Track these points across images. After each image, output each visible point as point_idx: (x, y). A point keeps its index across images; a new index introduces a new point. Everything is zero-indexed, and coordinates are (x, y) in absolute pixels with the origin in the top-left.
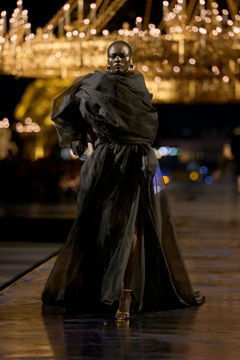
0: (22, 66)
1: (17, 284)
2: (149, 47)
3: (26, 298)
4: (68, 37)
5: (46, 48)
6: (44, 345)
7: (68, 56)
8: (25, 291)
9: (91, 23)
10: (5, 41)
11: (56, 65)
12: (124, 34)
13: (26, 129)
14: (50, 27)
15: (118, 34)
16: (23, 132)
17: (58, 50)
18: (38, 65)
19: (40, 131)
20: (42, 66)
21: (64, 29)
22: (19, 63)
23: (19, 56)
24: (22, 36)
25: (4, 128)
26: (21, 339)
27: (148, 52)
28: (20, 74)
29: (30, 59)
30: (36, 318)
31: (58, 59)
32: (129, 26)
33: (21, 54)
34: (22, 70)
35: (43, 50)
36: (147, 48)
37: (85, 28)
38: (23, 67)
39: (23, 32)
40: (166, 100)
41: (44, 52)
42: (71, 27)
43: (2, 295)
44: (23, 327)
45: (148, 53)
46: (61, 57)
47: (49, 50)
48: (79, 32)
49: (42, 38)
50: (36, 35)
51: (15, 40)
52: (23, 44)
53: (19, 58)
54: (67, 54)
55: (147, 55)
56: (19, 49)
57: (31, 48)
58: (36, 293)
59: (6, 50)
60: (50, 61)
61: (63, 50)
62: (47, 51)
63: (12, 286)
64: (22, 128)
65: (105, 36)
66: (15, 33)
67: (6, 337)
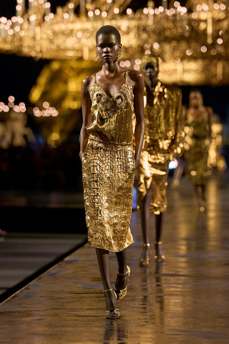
0: (41, 48)
1: (43, 277)
2: (175, 27)
3: (53, 292)
4: (90, 17)
5: (67, 28)
6: (76, 342)
7: (90, 37)
8: (51, 284)
9: (114, 2)
10: (24, 21)
11: (77, 46)
12: (149, 12)
13: (43, 113)
14: (71, 6)
15: (142, 13)
16: (40, 116)
17: (78, 30)
18: (58, 46)
19: (57, 116)
20: (62, 47)
21: (86, 8)
22: (39, 44)
23: (38, 37)
24: (42, 16)
25: (20, 112)
26: (51, 335)
27: (174, 31)
28: (39, 56)
29: (50, 40)
30: (65, 313)
31: (79, 40)
32: (154, 4)
33: (41, 35)
34: (41, 51)
35: (64, 31)
36: (173, 28)
37: (108, 7)
38: (43, 48)
39: (42, 12)
40: (192, 82)
41: (64, 32)
42: (92, 6)
43: (28, 289)
44: (53, 322)
45: (175, 33)
46: (82, 37)
47: (69, 30)
48: (101, 11)
49: (63, 18)
50: (56, 14)
51: (34, 21)
52: (42, 25)
53: (38, 39)
54: (88, 35)
55: (172, 35)
56: (38, 30)
57: (51, 29)
58: (63, 287)
59: (24, 30)
60: (71, 42)
61: (84, 31)
62: (68, 32)
63: (38, 280)
64: (39, 113)
65: (129, 15)
66: (34, 13)
67: (36, 333)
